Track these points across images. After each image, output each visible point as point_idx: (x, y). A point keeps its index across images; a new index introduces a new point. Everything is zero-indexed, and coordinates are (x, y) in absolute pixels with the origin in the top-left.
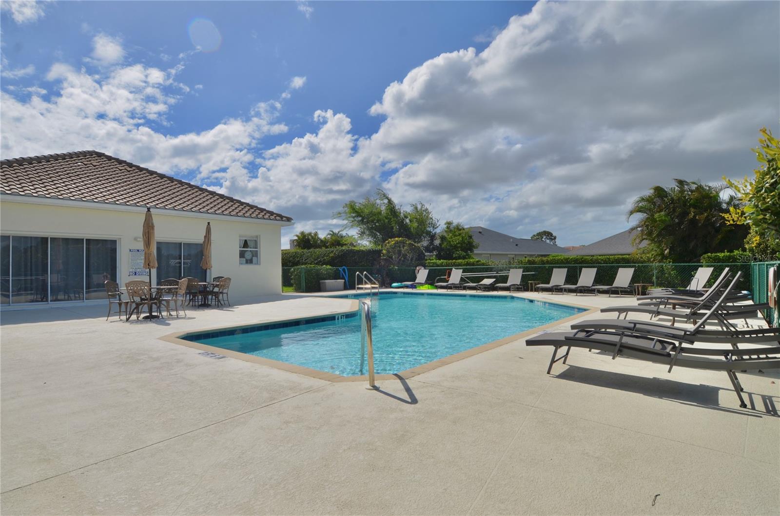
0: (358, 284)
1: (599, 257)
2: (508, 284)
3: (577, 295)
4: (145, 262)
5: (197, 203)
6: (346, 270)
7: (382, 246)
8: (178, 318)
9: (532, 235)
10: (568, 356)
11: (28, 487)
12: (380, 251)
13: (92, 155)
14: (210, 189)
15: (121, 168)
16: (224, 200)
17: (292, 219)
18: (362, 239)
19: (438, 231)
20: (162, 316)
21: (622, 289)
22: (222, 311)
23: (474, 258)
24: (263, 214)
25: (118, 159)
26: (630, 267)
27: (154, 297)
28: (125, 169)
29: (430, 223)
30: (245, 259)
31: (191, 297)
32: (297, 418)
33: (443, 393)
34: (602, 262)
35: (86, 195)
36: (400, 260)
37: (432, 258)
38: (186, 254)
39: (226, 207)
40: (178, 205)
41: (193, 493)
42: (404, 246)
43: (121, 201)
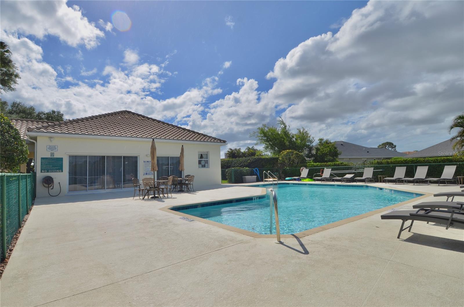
0: (265, 179)
1: (430, 159)
2: (363, 178)
3: (414, 185)
4: (152, 168)
5: (176, 135)
6: (258, 170)
7: (279, 155)
8: (168, 198)
9: (378, 145)
10: (412, 227)
11: (99, 288)
12: (278, 158)
13: (125, 113)
14: (183, 127)
15: (139, 119)
16: (185, 131)
17: (226, 142)
18: (267, 151)
19: (314, 144)
20: (160, 197)
21: (448, 180)
22: (190, 194)
23: (338, 162)
24: (210, 139)
25: (138, 114)
26: (453, 165)
27: (156, 186)
28: (141, 119)
29: (309, 140)
30: (201, 165)
31: (174, 187)
32: (236, 258)
33: (326, 248)
34: (432, 162)
35: (123, 133)
36: (290, 163)
37: (310, 161)
38: (171, 163)
39: (191, 136)
40: (167, 137)
41: (182, 299)
42: (292, 155)
43: (140, 136)
